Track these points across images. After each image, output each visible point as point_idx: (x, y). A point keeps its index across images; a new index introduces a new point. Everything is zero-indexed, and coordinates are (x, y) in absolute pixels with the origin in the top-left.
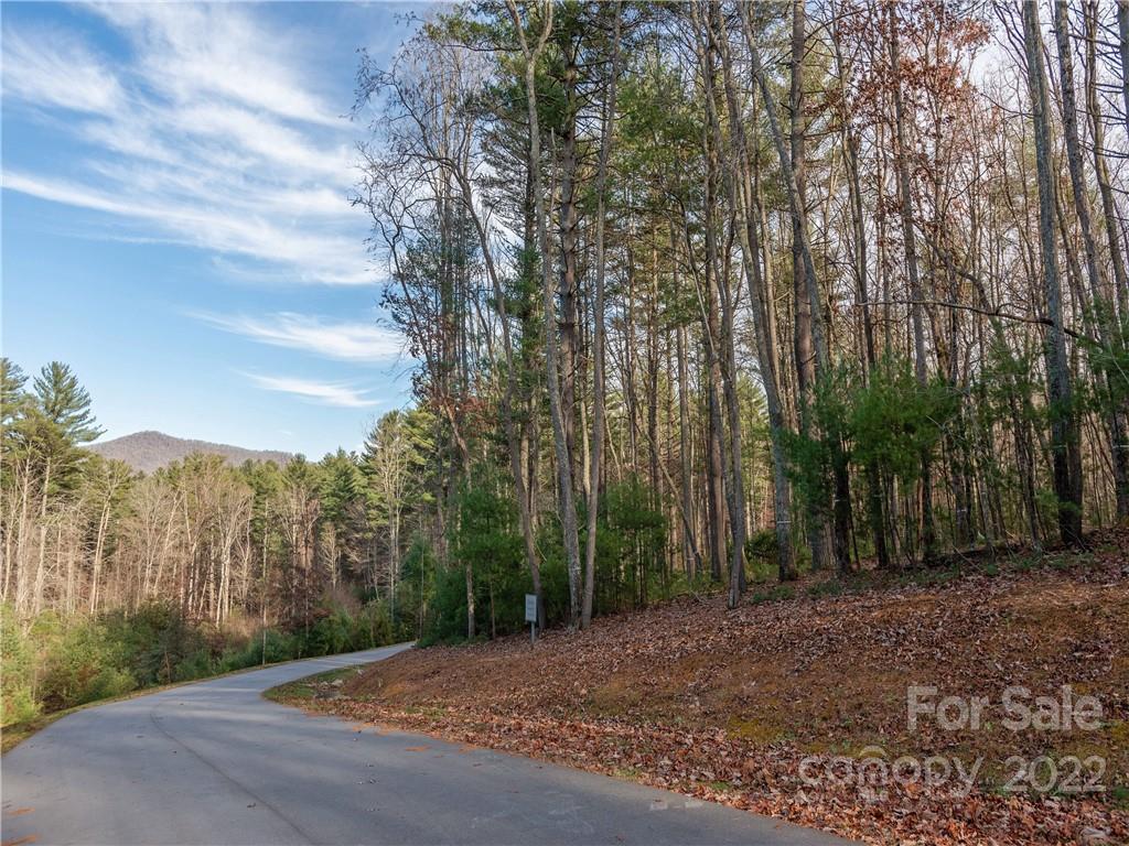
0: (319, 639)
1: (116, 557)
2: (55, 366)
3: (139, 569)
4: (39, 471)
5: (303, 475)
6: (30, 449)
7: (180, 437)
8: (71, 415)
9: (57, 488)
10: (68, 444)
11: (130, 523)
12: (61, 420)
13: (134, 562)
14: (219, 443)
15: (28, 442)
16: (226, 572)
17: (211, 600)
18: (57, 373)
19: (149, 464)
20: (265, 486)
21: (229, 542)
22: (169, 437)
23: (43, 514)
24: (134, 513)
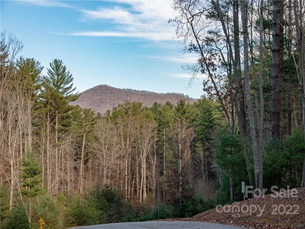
0: (186, 210)
1: (89, 164)
2: (56, 61)
3: (101, 170)
4: (53, 119)
5: (184, 113)
6: (49, 107)
7: (118, 88)
8: (65, 87)
9: (62, 127)
10: (64, 103)
11: (95, 145)
12: (61, 90)
13: (98, 167)
14: (140, 90)
15: (48, 103)
16: (144, 173)
17: (138, 189)
18: (57, 64)
19: (103, 106)
20: (163, 121)
21: (145, 155)
22: (112, 88)
23: (56, 141)
24: (96, 139)
